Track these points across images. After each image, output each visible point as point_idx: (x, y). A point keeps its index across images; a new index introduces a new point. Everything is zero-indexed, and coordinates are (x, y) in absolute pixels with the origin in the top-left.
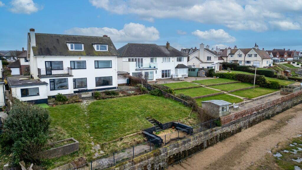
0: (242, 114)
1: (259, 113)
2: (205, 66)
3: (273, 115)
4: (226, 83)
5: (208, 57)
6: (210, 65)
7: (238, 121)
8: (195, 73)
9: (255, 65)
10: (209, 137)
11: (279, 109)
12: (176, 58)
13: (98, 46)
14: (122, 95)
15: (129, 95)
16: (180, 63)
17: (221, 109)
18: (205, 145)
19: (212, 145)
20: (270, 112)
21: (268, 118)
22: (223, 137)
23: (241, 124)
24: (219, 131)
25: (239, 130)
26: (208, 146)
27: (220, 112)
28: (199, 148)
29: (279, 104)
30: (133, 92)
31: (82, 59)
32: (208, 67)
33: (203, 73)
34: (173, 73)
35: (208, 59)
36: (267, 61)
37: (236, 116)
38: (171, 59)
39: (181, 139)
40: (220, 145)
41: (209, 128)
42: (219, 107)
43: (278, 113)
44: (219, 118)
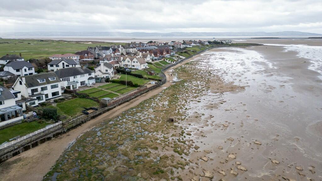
0: (115, 102)
1: (123, 100)
2: (105, 76)
3: (130, 100)
4: (115, 86)
5: (106, 70)
6: (107, 75)
8: (99, 81)
10: (103, 110)
11: (133, 97)
12: (88, 74)
13: (51, 79)
14: (67, 100)
15: (70, 99)
16: (90, 76)
18: (102, 113)
19: (105, 113)
21: (128, 101)
22: (108, 110)
23: (115, 105)
24: (107, 108)
25: (115, 107)
26: (103, 113)
27: (107, 102)
28: (100, 114)
29: (133, 95)
30: (71, 97)
31: (46, 86)
32: (106, 77)
33: (104, 80)
34: (87, 82)
35: (106, 71)
36: (144, 65)
37: (113, 103)
38: (85, 75)
39: (94, 112)
40: (107, 112)
41: (103, 108)
42: (106, 100)
43: (132, 99)
44: (107, 104)
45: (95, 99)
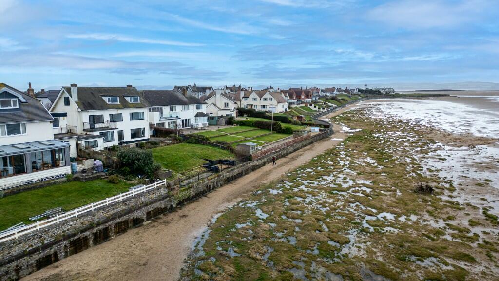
0: (265, 152)
1: (277, 152)
2: (224, 113)
3: (287, 154)
5: (225, 104)
7: (263, 158)
8: (214, 121)
9: (271, 110)
10: (246, 167)
11: (291, 149)
12: (195, 106)
13: (130, 98)
14: (163, 145)
16: (199, 111)
17: (251, 148)
18: (244, 174)
19: (248, 173)
20: (285, 152)
21: (283, 156)
22: (254, 169)
23: (265, 160)
24: (251, 164)
25: (264, 164)
26: (246, 174)
27: (251, 151)
28: (240, 175)
29: (292, 146)
30: (170, 142)
33: (223, 121)
34: (192, 122)
36: (283, 105)
37: (261, 154)
39: (229, 168)
40: (252, 173)
41: (244, 162)
42: (250, 146)
43: (291, 153)
44: (251, 155)
45: (223, 144)
